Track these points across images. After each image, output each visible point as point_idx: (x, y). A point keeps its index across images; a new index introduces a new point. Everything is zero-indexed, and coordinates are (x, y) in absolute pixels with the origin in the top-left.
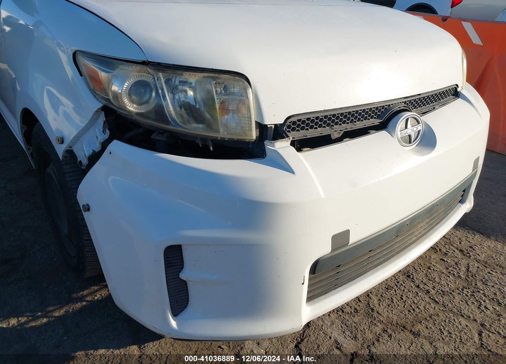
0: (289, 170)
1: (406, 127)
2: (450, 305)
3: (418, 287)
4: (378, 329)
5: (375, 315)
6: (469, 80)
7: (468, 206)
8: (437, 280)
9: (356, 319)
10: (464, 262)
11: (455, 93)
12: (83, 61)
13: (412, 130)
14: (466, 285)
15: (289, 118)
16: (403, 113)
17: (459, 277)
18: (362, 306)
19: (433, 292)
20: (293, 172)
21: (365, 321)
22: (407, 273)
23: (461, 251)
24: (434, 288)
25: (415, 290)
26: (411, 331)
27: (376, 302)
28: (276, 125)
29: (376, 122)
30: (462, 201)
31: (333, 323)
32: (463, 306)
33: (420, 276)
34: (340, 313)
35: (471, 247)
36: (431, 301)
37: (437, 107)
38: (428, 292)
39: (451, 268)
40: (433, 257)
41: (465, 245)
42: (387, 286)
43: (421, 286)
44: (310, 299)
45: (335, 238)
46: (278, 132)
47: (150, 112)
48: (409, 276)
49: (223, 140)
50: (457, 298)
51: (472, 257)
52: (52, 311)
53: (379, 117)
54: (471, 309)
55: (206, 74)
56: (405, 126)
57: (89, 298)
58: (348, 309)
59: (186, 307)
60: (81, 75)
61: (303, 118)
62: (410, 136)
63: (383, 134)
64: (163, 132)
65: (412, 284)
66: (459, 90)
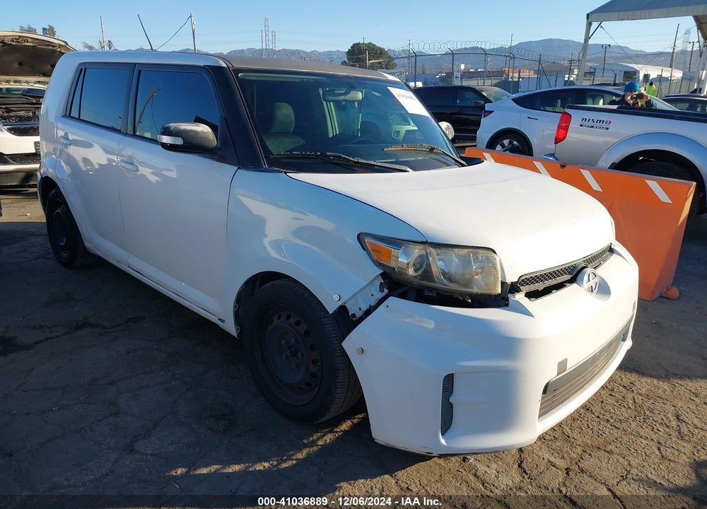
0: (530, 315)
1: (589, 281)
2: (629, 429)
3: (598, 417)
4: (579, 450)
5: (572, 440)
6: (618, 239)
7: (628, 344)
8: (612, 410)
9: (558, 444)
10: (629, 396)
11: (611, 250)
12: (367, 240)
13: (592, 283)
14: (636, 414)
15: (520, 277)
16: (585, 270)
17: (629, 408)
18: (558, 434)
19: (612, 421)
20: (533, 316)
21: (566, 445)
22: (586, 407)
23: (624, 387)
24: (612, 417)
25: (597, 420)
26: (605, 450)
27: (568, 430)
28: (512, 283)
29: (568, 277)
30: (624, 340)
31: (541, 448)
32: (640, 430)
33: (597, 409)
34: (543, 440)
35: (631, 383)
36: (613, 428)
37: (602, 262)
38: (608, 421)
39: (620, 402)
40: (602, 393)
41: (626, 381)
42: (573, 418)
43: (601, 417)
44: (541, 415)
45: (560, 364)
46: (514, 288)
47: (418, 276)
48: (588, 409)
49: (477, 295)
50: (633, 424)
51: (635, 392)
52: (292, 455)
53: (570, 273)
54: (646, 431)
55: (469, 250)
56: (588, 279)
57: (320, 443)
58: (547, 437)
59: (450, 427)
60: (364, 249)
61: (528, 277)
62: (592, 287)
63: (574, 285)
64: (432, 289)
65: (593, 415)
66: (612, 247)
